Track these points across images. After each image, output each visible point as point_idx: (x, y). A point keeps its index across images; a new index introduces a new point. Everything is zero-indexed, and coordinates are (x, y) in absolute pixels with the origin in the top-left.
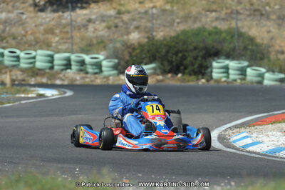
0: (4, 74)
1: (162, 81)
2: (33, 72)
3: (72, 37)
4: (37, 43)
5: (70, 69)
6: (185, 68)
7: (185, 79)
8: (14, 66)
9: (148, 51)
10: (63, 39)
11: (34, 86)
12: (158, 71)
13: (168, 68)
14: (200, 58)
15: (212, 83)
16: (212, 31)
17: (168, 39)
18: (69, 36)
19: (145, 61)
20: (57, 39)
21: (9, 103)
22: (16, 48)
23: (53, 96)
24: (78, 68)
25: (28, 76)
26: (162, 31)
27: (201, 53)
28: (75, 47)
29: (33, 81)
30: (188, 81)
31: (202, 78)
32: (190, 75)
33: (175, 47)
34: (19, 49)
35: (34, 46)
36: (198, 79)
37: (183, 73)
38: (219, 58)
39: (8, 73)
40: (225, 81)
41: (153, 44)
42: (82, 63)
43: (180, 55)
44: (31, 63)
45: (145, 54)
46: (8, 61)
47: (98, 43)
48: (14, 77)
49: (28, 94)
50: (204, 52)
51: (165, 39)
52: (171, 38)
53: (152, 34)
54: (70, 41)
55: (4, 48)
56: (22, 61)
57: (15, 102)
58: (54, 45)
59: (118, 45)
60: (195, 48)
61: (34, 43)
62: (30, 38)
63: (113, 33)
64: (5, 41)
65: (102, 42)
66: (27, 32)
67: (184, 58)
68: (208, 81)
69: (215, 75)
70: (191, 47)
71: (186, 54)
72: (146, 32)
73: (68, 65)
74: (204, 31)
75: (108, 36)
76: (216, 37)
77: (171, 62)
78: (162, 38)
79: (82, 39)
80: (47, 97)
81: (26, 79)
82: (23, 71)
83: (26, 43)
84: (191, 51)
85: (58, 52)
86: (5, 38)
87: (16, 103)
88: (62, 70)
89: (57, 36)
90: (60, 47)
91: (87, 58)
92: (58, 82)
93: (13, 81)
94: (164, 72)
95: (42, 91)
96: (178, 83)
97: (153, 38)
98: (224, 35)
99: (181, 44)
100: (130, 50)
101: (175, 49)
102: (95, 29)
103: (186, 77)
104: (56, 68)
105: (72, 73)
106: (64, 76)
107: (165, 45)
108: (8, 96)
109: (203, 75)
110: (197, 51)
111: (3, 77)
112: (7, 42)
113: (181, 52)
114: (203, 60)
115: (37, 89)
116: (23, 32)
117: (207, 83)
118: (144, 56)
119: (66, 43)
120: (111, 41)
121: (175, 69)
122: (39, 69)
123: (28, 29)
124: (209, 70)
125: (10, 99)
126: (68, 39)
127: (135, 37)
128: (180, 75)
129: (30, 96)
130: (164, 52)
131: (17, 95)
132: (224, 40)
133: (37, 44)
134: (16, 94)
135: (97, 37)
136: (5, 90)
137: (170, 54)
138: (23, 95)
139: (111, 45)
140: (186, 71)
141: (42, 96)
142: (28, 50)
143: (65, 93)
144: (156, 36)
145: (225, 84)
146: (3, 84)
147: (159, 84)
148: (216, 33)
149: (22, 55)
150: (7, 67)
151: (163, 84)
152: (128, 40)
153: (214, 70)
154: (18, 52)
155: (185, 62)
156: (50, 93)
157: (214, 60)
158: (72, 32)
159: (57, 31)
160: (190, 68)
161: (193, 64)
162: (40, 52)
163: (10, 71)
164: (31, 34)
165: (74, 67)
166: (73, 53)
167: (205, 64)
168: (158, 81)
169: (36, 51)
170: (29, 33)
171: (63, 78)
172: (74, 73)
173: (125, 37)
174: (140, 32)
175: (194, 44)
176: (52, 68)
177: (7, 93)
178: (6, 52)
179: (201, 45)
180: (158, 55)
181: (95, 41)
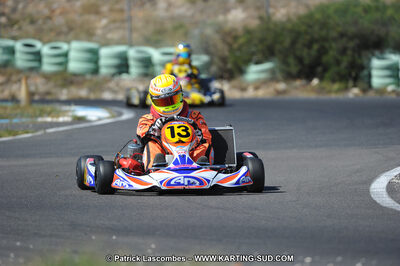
0: (16, 82)
1: (284, 92)
2: (65, 79)
3: (130, 19)
4: (71, 29)
5: (127, 72)
6: (325, 70)
7: (323, 89)
8: (31, 69)
9: (262, 41)
10: (114, 21)
11: (68, 102)
12: (279, 75)
13: (294, 69)
14: (349, 52)
15: (371, 95)
16: (369, 6)
17: (294, 19)
18: (125, 16)
19: (255, 58)
20: (104, 22)
21: (27, 132)
22: (34, 38)
23: (100, 119)
24: (141, 71)
25: (56, 86)
26: (284, 7)
27: (351, 44)
28: (135, 36)
29: (64, 95)
30: (330, 92)
31: (355, 86)
32: (333, 81)
33: (306, 33)
34: (40, 40)
35: (67, 34)
36: (346, 89)
37: (321, 79)
38: (382, 52)
39: (23, 82)
40: (393, 91)
41: (268, 29)
42: (147, 63)
43: (316, 47)
44: (60, 64)
45: (256, 45)
46: (21, 60)
47: (176, 29)
48: (33, 89)
49: (58, 116)
50: (357, 41)
51: (289, 20)
52: (300, 18)
53: (267, 12)
54: (126, 25)
55: (15, 38)
56: (45, 60)
57: (37, 130)
58: (99, 32)
59: (209, 31)
60: (342, 35)
61: (65, 29)
62: (59, 21)
63: (202, 11)
64: (16, 27)
65: (181, 26)
66: (53, 11)
67: (323, 51)
68: (364, 91)
69: (376, 81)
70: (334, 34)
71: (327, 45)
72: (258, 8)
73: (123, 66)
74: (356, 6)
75: (193, 16)
76: (377, 15)
77: (300, 60)
78: (284, 19)
79: (147, 22)
80: (90, 121)
81: (53, 90)
82: (48, 77)
83: (51, 30)
84: (334, 40)
85: (107, 43)
86: (17, 22)
87: (39, 133)
88: (113, 75)
89: (105, 17)
90: (110, 36)
91: (156, 55)
92: (107, 96)
93: (31, 94)
94: (289, 77)
95: (81, 112)
96: (312, 96)
97: (269, 18)
98: (390, 12)
99: (316, 28)
100: (229, 40)
101: (308, 37)
102: (170, 5)
103: (326, 84)
104: (104, 71)
105: (131, 80)
106: (117, 85)
107: (291, 31)
108: (24, 120)
109: (356, 80)
110: (344, 40)
111: (15, 87)
112: (20, 28)
113: (316, 41)
114: (356, 56)
115: (73, 107)
116: (46, 12)
117: (361, 95)
118: (253, 49)
119: (118, 28)
120: (196, 24)
121: (307, 72)
122: (75, 75)
123: (55, 6)
124: (365, 72)
125: (28, 126)
126: (123, 21)
127: (237, 17)
128: (315, 82)
129: (61, 119)
130: (287, 42)
131: (40, 120)
132: (392, 19)
133: (71, 31)
134: (37, 117)
135: (172, 18)
136: (18, 111)
137: (299, 46)
138: (49, 119)
139: (196, 32)
140: (327, 75)
141: (81, 119)
142: (56, 41)
143: (120, 114)
144: (274, 14)
145: (394, 96)
146: (14, 99)
147: (281, 97)
148: (377, 9)
149: (46, 50)
150: (19, 71)
151: (287, 97)
152: (226, 22)
153: (375, 73)
154: (38, 45)
155: (325, 59)
156: (95, 115)
157: (373, 55)
158: (130, 9)
159: (105, 9)
160: (334, 70)
161: (338, 63)
162: (75, 45)
163: (27, 78)
164: (61, 14)
165: (135, 69)
166: (131, 45)
167: (359, 61)
168: (279, 92)
169: (68, 42)
170: (58, 12)
171: (116, 88)
172: (134, 80)
173: (221, 18)
174: (245, 9)
175: (340, 29)
176: (96, 71)
177: (22, 116)
178: (18, 46)
179: (352, 30)
180: (278, 47)
181: (169, 25)
